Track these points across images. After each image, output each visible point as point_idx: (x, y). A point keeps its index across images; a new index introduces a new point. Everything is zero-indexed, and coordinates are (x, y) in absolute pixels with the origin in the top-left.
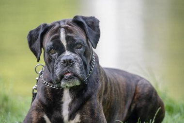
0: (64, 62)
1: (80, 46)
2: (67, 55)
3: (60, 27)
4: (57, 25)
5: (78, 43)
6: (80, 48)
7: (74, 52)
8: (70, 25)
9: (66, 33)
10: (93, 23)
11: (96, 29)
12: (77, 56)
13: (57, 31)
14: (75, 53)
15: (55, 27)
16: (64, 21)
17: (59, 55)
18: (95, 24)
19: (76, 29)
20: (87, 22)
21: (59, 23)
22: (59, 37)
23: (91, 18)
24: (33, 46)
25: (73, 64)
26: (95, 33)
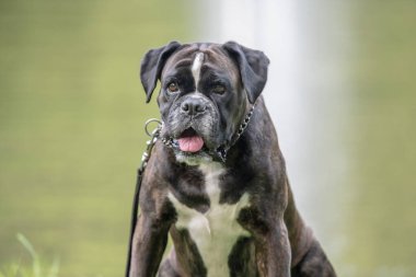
0: (187, 108)
1: (222, 89)
2: (196, 97)
3: (198, 50)
4: (194, 47)
5: (219, 83)
6: (222, 93)
7: (208, 96)
8: (215, 51)
9: (204, 61)
10: (258, 60)
11: (262, 70)
12: (211, 105)
13: (191, 54)
14: (210, 98)
15: (189, 49)
16: (208, 44)
17: (182, 95)
18: (261, 64)
19: (225, 60)
20: (247, 58)
21: (199, 45)
22: (190, 64)
23: (257, 52)
24: (145, 75)
25: (201, 116)
26: (258, 78)
